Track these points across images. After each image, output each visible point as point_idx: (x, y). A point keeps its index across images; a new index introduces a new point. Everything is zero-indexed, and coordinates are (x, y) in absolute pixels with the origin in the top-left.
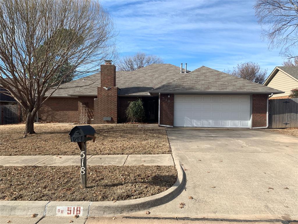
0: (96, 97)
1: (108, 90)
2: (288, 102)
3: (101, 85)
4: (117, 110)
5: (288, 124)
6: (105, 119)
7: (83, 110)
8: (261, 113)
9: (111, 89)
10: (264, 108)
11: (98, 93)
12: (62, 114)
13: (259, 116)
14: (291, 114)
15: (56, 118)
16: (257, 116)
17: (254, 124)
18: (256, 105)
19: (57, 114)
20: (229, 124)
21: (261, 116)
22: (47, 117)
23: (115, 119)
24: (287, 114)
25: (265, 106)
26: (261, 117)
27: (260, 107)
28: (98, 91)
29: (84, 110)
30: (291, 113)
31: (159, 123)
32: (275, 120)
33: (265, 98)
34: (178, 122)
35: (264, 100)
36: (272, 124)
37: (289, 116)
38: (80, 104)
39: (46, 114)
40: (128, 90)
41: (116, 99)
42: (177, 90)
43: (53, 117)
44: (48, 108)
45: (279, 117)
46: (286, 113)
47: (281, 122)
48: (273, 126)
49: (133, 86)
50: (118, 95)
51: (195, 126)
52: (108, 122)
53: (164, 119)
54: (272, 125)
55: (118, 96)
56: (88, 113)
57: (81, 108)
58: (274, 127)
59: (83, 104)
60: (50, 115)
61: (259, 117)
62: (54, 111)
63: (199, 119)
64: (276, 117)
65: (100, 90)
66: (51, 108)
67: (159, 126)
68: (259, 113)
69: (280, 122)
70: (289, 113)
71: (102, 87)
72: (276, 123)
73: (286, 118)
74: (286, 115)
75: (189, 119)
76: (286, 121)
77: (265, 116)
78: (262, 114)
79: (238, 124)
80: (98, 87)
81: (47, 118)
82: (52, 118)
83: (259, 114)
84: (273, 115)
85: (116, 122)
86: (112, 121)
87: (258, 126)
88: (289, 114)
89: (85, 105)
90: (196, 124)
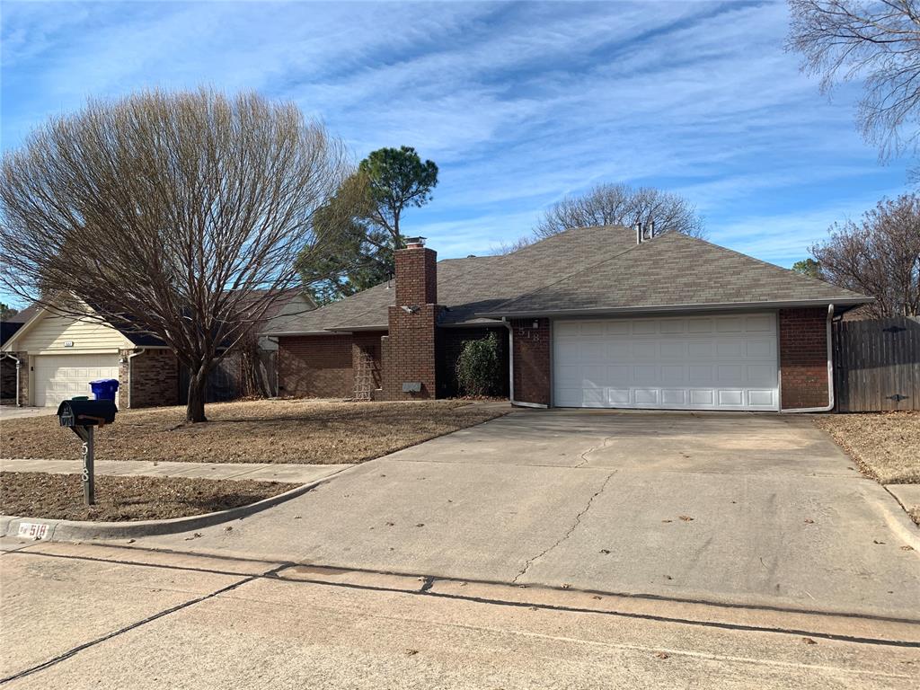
0: (385, 332)
1: (414, 312)
2: (901, 330)
3: (397, 302)
4: (434, 365)
5: (904, 398)
6: (407, 387)
7: (362, 366)
8: (810, 366)
9: (419, 309)
10: (818, 351)
11: (390, 322)
12: (329, 376)
13: (802, 375)
14: (913, 367)
15: (316, 388)
16: (795, 373)
17: (786, 401)
18: (790, 340)
19: (319, 376)
20: (711, 399)
21: (810, 373)
22: (297, 385)
23: (431, 389)
24: (897, 366)
25: (820, 343)
26: (808, 379)
27: (805, 347)
28: (390, 317)
29: (365, 365)
30: (913, 363)
31: (512, 397)
32: (856, 385)
33: (820, 320)
34: (564, 396)
35: (817, 324)
36: (848, 399)
37: (905, 375)
38: (357, 351)
39: (295, 378)
40: (469, 309)
41: (431, 336)
42: (553, 306)
43: (310, 384)
44: (299, 363)
45: (873, 377)
46: (895, 364)
47: (879, 394)
48: (851, 405)
49: (486, 298)
50: (440, 325)
51: (613, 404)
52: (414, 394)
53: (524, 387)
54: (848, 403)
55: (436, 328)
56: (375, 373)
57: (359, 362)
58: (855, 407)
59: (363, 350)
60: (303, 379)
61: (802, 377)
62: (312, 370)
63: (621, 385)
64: (863, 376)
65: (394, 313)
66: (307, 363)
67: (513, 406)
68: (803, 366)
69: (874, 392)
70: (904, 363)
71: (398, 306)
72: (864, 397)
73: (897, 380)
74: (895, 372)
75: (595, 386)
76: (898, 387)
77: (823, 373)
78: (812, 369)
79: (740, 398)
80: (390, 308)
81: (296, 387)
82: (307, 387)
83: (803, 369)
84: (851, 369)
85: (434, 396)
86: (423, 393)
87: (799, 406)
88: (905, 367)
89: (367, 352)
90: (615, 398)
